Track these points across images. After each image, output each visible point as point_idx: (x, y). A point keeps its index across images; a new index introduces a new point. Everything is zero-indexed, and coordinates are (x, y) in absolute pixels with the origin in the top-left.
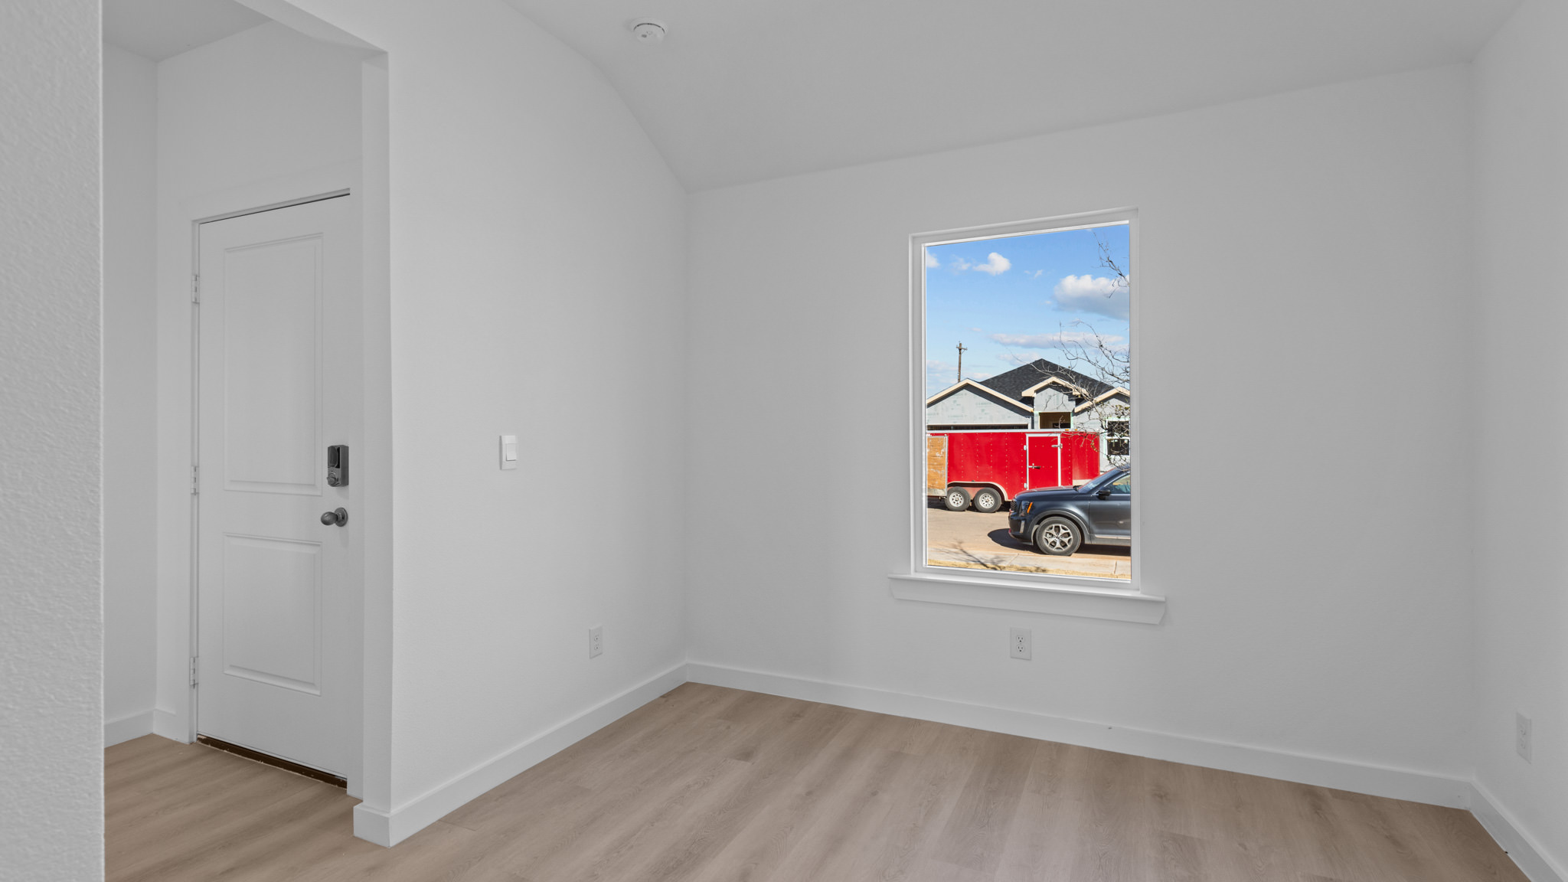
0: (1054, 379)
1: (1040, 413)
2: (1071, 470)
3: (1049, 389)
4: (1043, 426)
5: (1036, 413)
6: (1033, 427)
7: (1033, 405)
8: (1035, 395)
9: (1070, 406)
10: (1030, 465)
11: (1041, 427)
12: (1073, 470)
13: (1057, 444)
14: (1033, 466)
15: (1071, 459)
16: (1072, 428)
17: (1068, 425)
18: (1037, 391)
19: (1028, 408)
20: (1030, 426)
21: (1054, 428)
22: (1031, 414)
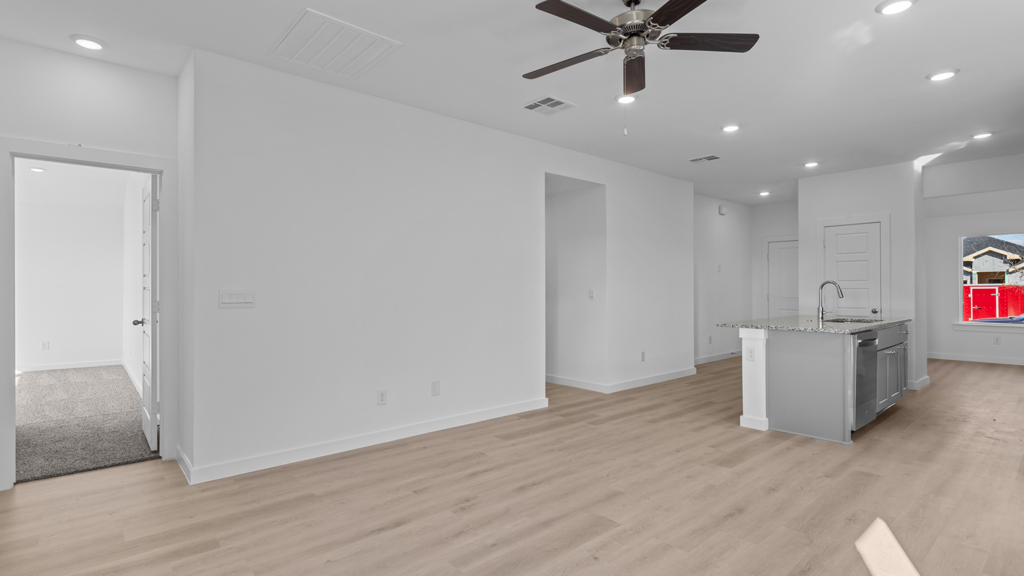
0: (990, 248)
1: (978, 273)
2: (1007, 310)
3: (986, 256)
4: (979, 282)
5: (974, 272)
6: (971, 282)
7: (971, 267)
8: (973, 260)
9: (1004, 267)
10: (974, 306)
11: (978, 283)
12: (1008, 310)
13: (995, 293)
14: (976, 307)
15: (1007, 302)
16: (1007, 283)
17: (1003, 281)
18: (975, 258)
19: (969, 270)
20: (969, 281)
21: (989, 283)
22: (971, 273)
